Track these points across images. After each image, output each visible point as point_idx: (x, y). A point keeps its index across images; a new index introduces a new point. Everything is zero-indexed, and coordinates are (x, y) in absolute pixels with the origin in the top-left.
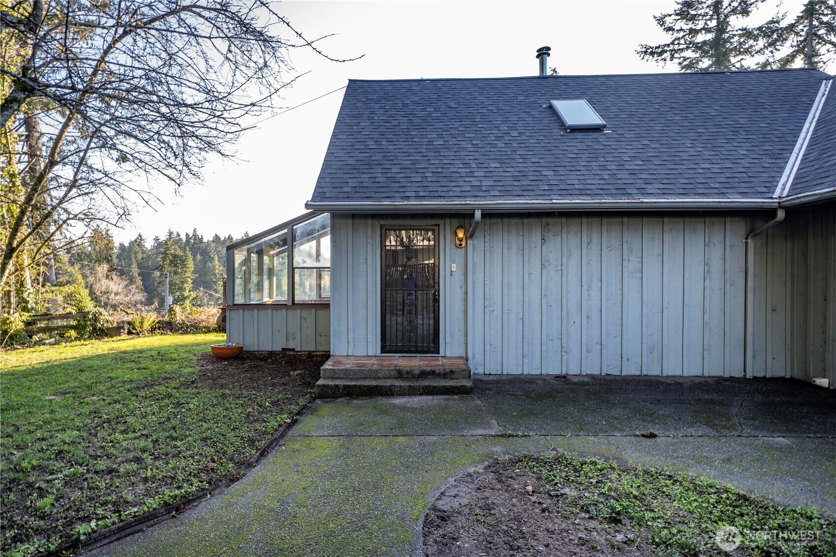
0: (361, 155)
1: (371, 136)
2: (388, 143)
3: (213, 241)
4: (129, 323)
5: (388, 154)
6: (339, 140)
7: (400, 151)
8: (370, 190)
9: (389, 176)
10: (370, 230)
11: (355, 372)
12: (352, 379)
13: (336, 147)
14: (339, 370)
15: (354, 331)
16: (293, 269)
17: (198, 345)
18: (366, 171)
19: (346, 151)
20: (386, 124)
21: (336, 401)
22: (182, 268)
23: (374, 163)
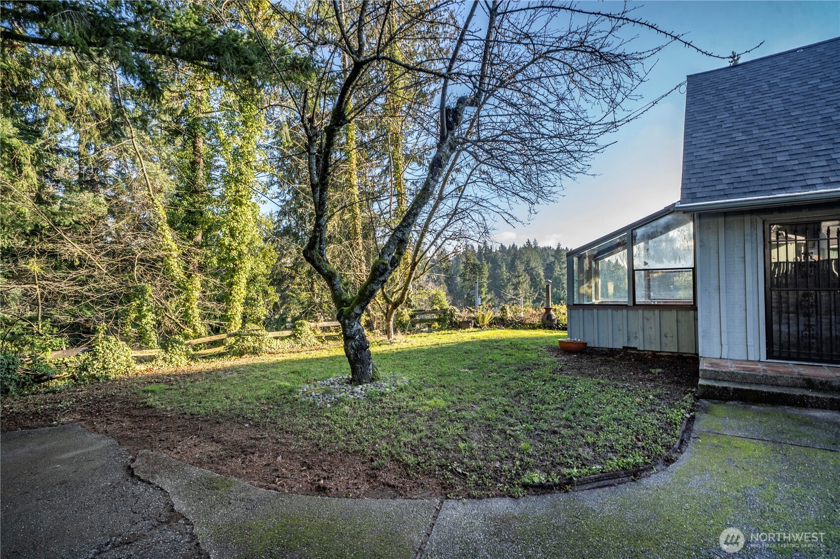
0: (728, 149)
1: (735, 128)
2: (761, 131)
3: (500, 251)
4: (474, 318)
5: (766, 143)
6: (695, 139)
7: (782, 136)
8: (752, 184)
9: (775, 165)
10: (748, 227)
11: (744, 377)
12: (741, 383)
13: (694, 147)
14: (722, 372)
15: (728, 333)
16: (634, 271)
17: (537, 338)
18: (740, 165)
19: (708, 148)
20: (751, 111)
21: (727, 403)
22: (479, 275)
23: (748, 154)
